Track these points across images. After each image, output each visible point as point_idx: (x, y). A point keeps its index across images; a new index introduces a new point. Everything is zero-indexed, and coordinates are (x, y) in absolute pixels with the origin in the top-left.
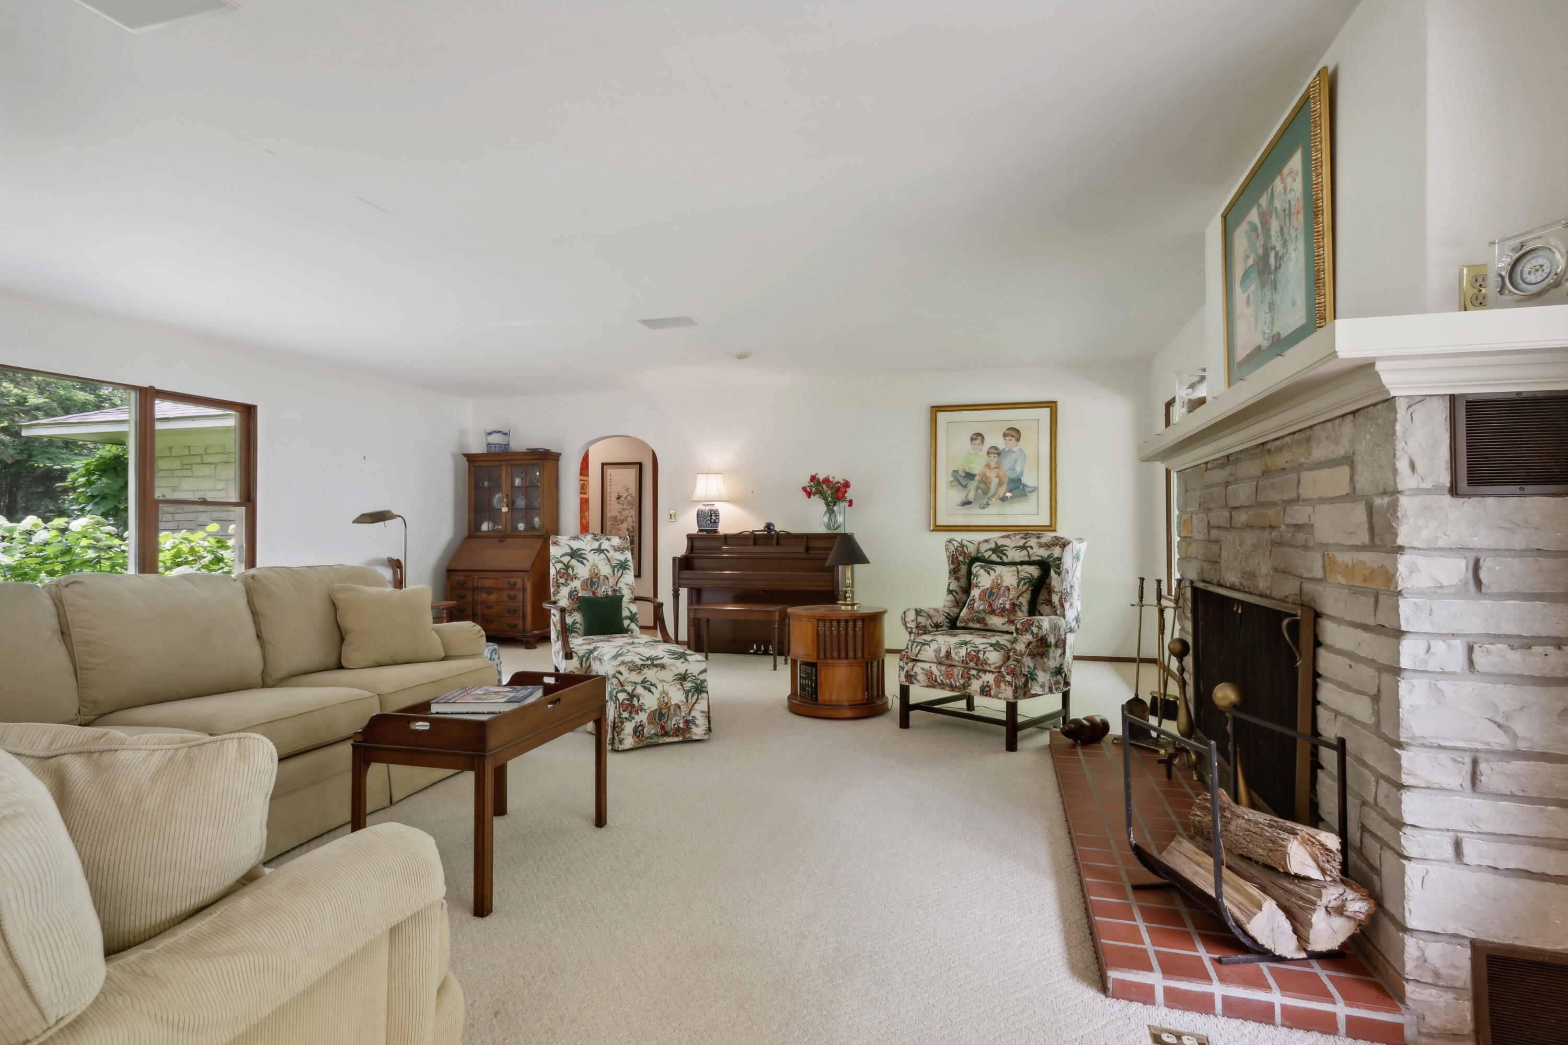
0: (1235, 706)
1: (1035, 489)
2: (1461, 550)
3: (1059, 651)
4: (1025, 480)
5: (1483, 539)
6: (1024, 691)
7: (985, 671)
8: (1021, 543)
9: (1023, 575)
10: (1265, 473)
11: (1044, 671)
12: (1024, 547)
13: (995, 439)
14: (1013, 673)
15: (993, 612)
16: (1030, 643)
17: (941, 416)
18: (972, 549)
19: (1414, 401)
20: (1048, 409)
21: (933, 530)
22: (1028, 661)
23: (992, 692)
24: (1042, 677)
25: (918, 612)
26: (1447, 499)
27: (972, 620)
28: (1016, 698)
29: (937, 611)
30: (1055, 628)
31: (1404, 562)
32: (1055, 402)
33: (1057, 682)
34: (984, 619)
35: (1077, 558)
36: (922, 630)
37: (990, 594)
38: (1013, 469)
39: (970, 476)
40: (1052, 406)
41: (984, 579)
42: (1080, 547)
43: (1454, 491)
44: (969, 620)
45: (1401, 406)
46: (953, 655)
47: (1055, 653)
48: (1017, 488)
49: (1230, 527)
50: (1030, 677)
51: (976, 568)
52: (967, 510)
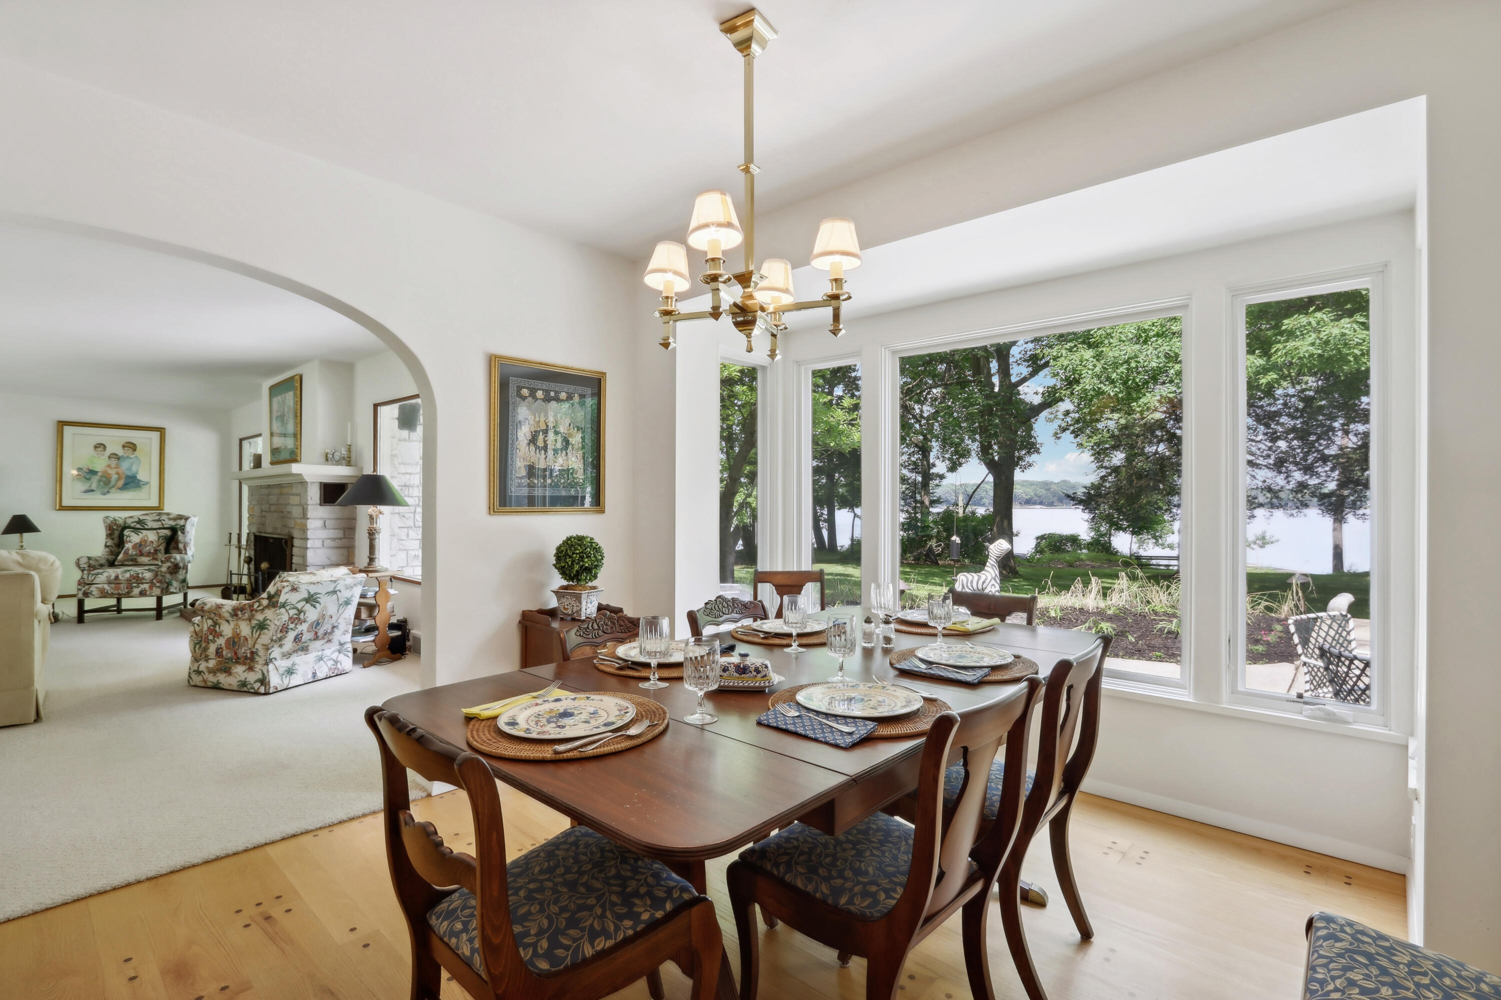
0: (268, 568)
1: (147, 483)
2: (322, 519)
3: (185, 571)
4: (139, 477)
5: (326, 516)
6: (166, 591)
7: (143, 583)
8: (157, 518)
9: (161, 534)
10: (281, 494)
11: (176, 581)
12: (159, 520)
13: (115, 448)
14: (160, 582)
15: (142, 555)
16: (169, 567)
17: (66, 429)
18: (121, 522)
19: (312, 483)
20: (159, 433)
21: (59, 510)
22: (168, 576)
23: (148, 593)
24: (175, 584)
25: (89, 558)
26: (319, 506)
27: (127, 560)
28: (162, 593)
29: (100, 557)
30: (183, 559)
31: (309, 522)
32: (164, 429)
33: (183, 586)
34: (136, 559)
35: (193, 525)
36: (91, 567)
37: (139, 546)
38: (130, 469)
39: (92, 472)
40: (161, 431)
41: (133, 539)
42: (194, 520)
43: (320, 505)
44: (125, 561)
45: (309, 484)
46: (120, 577)
47: (182, 572)
48: (131, 482)
49: (269, 511)
50: (169, 584)
51: (126, 532)
52: (89, 495)
